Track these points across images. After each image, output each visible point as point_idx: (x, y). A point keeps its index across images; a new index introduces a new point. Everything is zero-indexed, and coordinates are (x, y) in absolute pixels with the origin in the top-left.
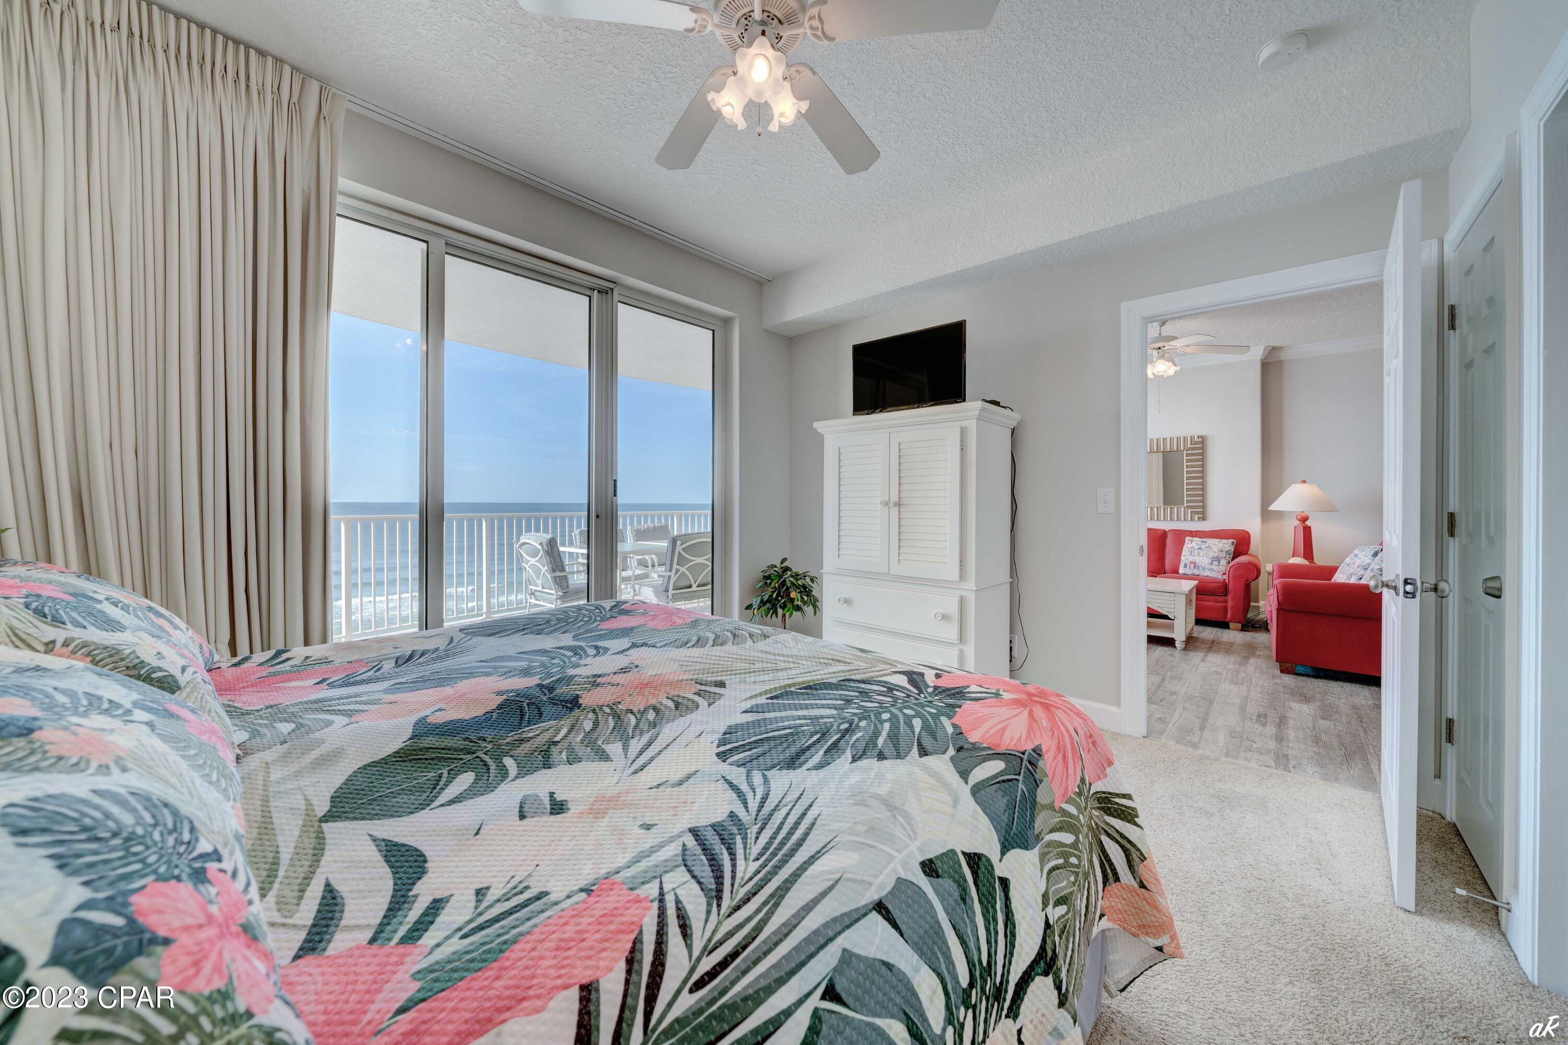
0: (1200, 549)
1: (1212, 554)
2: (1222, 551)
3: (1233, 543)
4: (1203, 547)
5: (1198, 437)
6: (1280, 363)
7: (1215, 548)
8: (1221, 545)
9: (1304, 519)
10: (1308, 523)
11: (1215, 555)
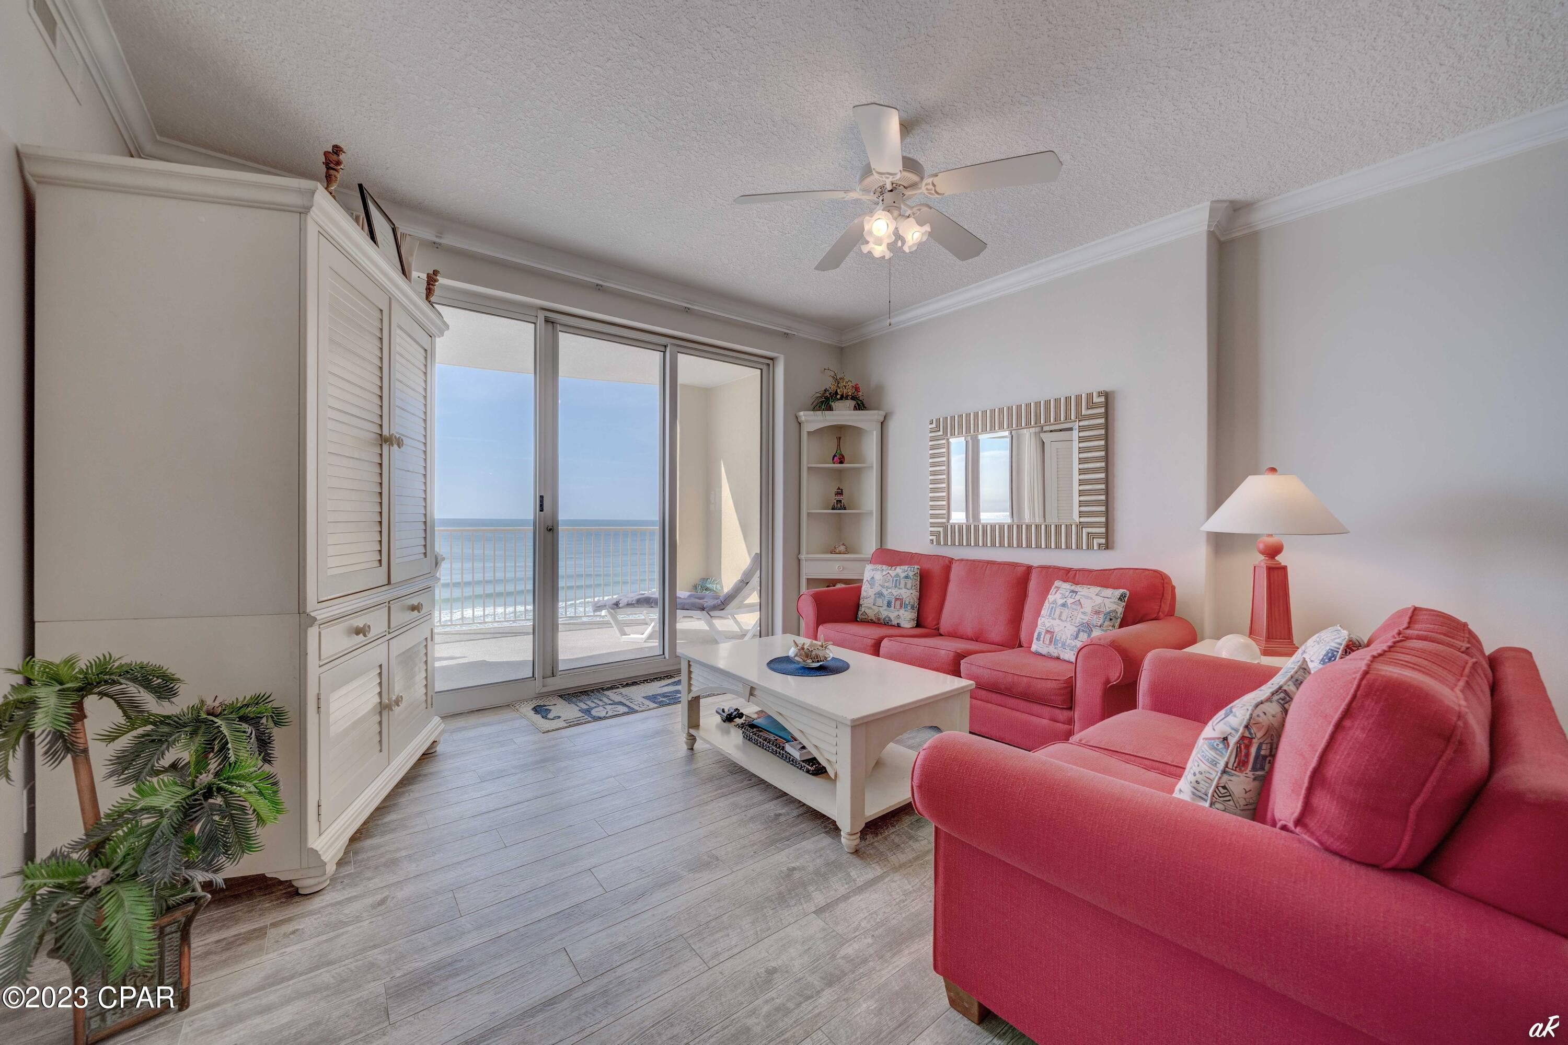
0: (1064, 605)
1: (1080, 618)
2: (1097, 613)
3: (1121, 598)
4: (1070, 601)
5: (1100, 394)
6: (1254, 237)
7: (1088, 606)
8: (1099, 600)
9: (1273, 551)
10: (1281, 559)
11: (1086, 619)
